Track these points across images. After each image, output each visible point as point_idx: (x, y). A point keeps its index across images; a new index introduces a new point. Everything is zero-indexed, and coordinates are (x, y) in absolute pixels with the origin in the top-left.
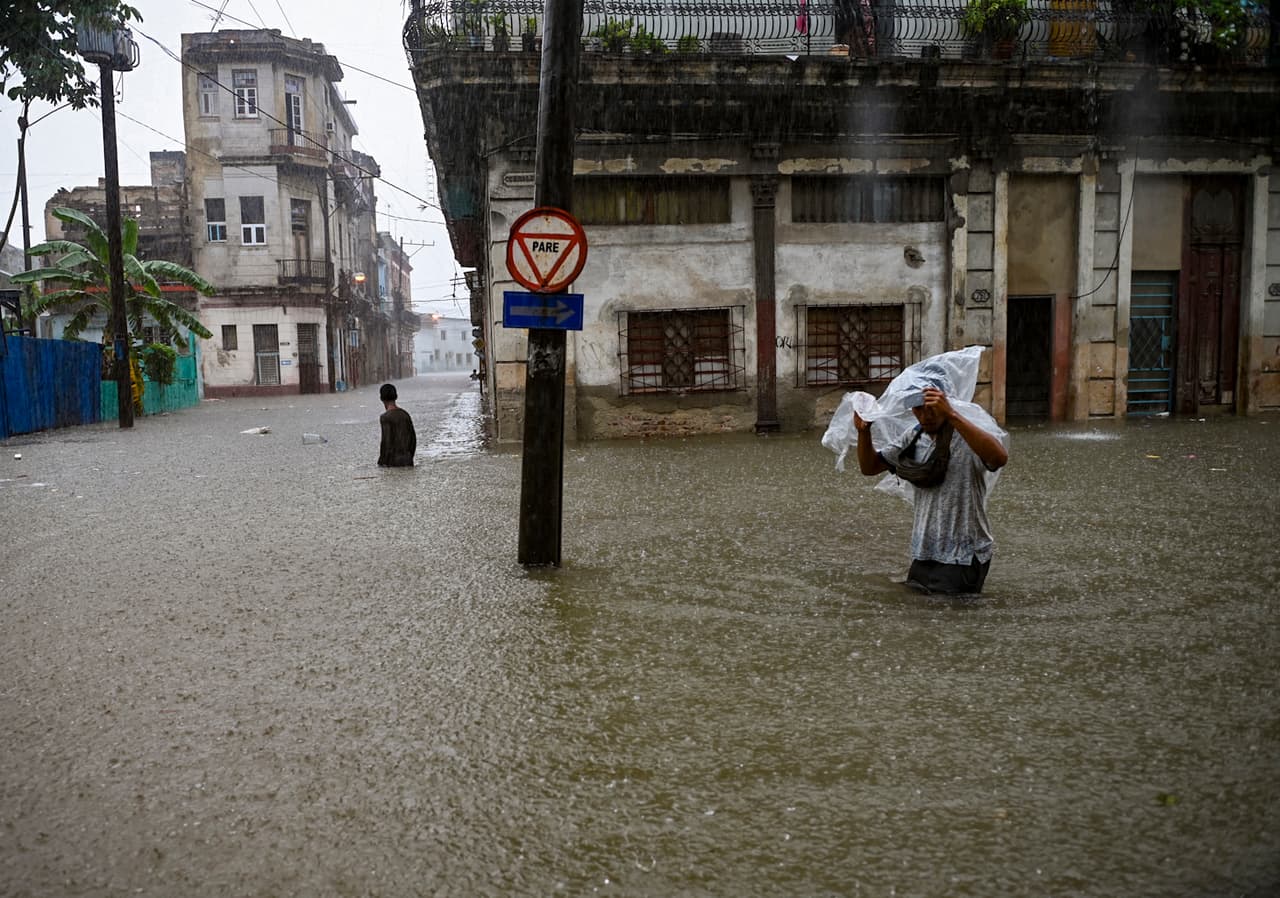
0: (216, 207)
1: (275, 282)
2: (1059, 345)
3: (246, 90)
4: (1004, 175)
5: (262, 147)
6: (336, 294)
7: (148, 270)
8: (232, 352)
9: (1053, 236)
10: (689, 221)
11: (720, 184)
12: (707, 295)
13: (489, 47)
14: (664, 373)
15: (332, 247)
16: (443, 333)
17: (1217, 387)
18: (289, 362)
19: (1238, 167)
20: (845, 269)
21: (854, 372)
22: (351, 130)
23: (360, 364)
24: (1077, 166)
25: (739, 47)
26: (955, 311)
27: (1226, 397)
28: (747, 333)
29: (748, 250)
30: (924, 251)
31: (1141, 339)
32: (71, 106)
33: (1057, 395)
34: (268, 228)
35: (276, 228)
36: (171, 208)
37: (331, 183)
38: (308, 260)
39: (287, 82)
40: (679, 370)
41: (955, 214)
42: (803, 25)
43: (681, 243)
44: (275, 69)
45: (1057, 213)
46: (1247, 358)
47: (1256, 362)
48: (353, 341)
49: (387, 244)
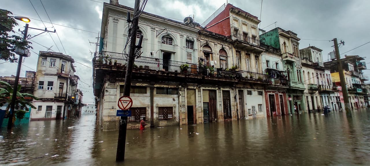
0: (42, 83)
1: (54, 98)
2: (194, 113)
3: (53, 63)
4: (186, 88)
5: (55, 72)
6: (67, 100)
7: (22, 95)
8: (40, 111)
9: (193, 97)
10: (140, 93)
11: (145, 88)
12: (143, 105)
13: (108, 64)
14: (135, 118)
15: (67, 91)
16: (88, 107)
17: (214, 118)
18: (54, 113)
19: (215, 89)
20: (164, 101)
21: (166, 117)
22: (74, 71)
23: (70, 113)
24: (195, 88)
25: (149, 68)
26: (180, 108)
27: (216, 119)
28: (149, 111)
29: (150, 98)
30: (175, 99)
31: (205, 111)
32: (10, 62)
33: (194, 120)
34: (54, 87)
35: (56, 88)
36: (30, 82)
37: (69, 80)
38: (62, 94)
39: (62, 62)
40: (137, 117)
41: (180, 94)
42: (158, 66)
43: (139, 97)
44: (60, 60)
45: (193, 94)
46: (218, 114)
47: (219, 115)
48: (69, 109)
49: (79, 91)
